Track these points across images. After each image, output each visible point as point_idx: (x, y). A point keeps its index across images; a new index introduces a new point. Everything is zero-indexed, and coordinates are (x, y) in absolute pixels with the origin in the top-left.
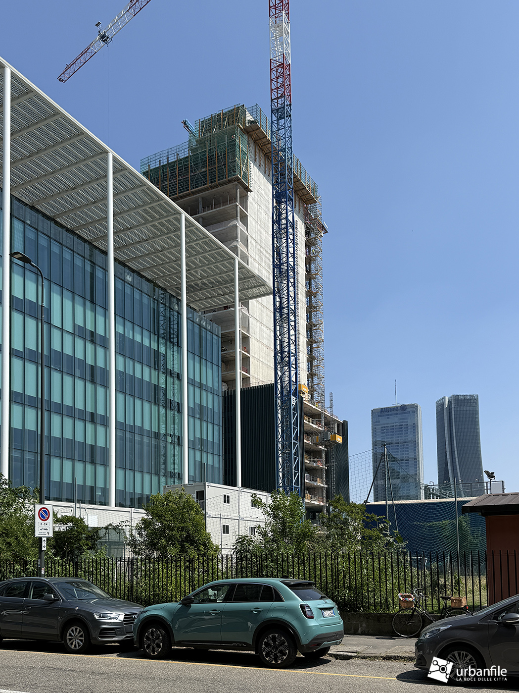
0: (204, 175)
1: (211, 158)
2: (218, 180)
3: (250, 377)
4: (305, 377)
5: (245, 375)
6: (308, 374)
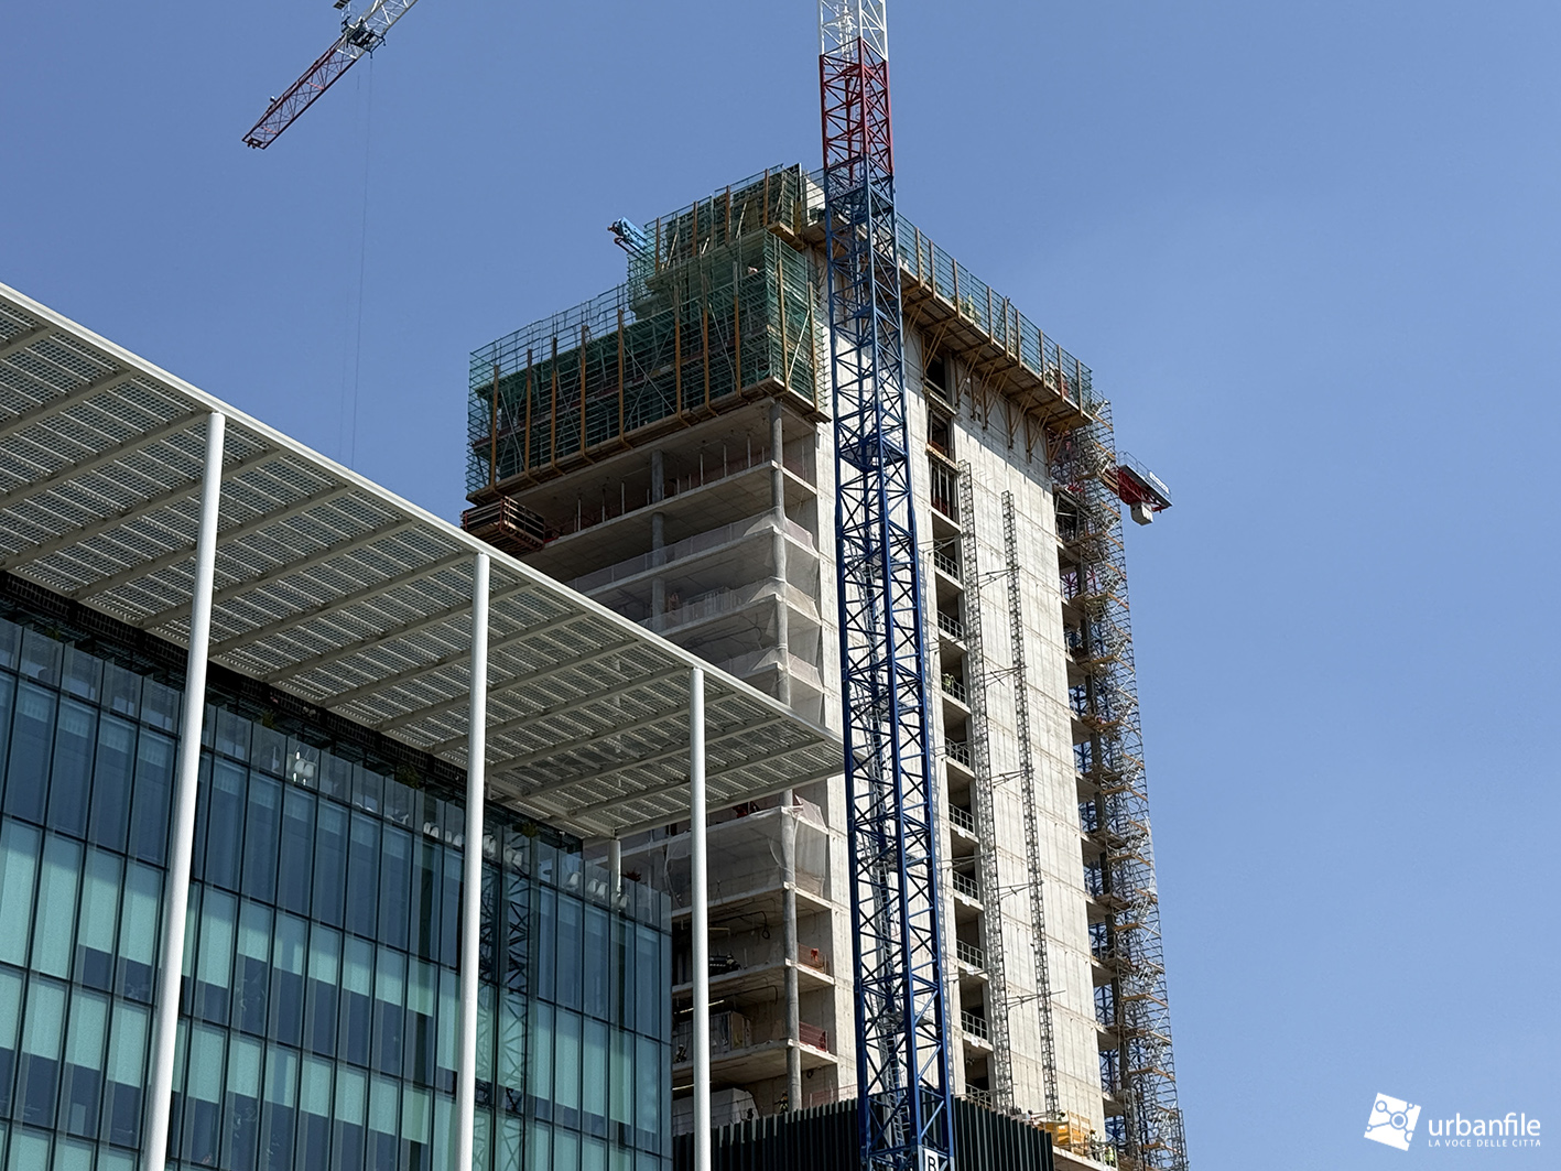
0: (668, 384)
1: (690, 333)
2: (713, 396)
3: (836, 1064)
4: (1088, 1045)
5: (816, 1059)
6: (1102, 1031)
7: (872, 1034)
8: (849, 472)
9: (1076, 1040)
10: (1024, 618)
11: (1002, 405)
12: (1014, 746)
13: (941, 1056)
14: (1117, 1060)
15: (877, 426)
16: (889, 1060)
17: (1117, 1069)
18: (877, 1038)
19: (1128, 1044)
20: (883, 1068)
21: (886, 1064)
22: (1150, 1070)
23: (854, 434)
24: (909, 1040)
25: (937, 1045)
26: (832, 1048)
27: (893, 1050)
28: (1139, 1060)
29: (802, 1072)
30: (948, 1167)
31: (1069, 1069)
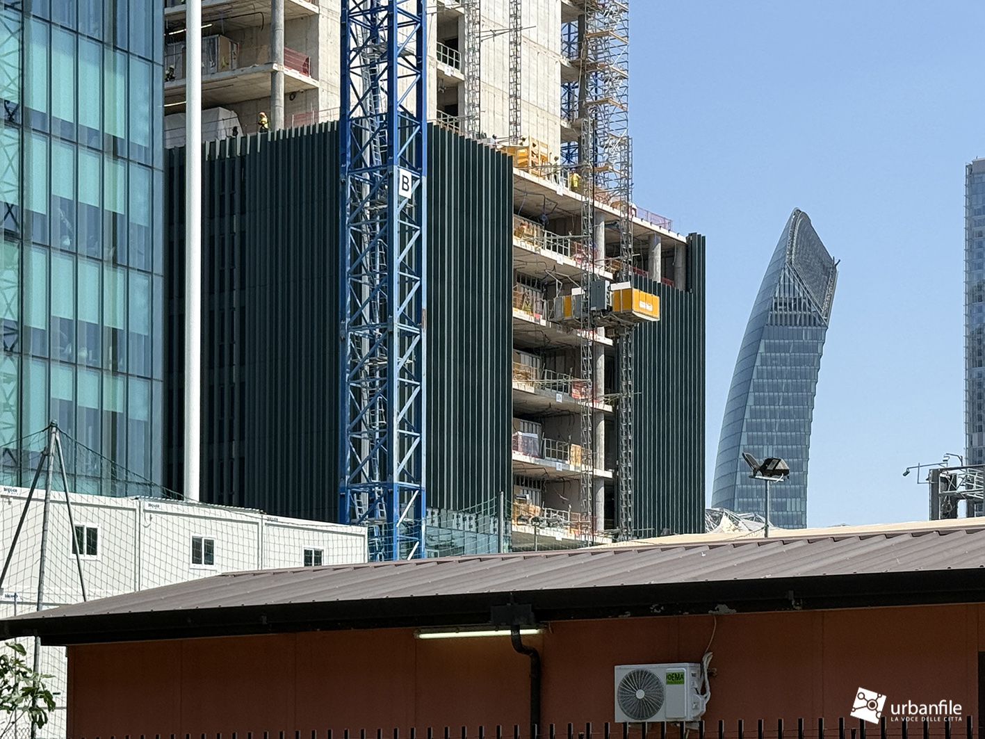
3: (318, 88)
4: (552, 77)
5: (299, 84)
6: (565, 64)
7: (356, 63)
9: (541, 72)
13: (420, 85)
14: (577, 91)
16: (370, 88)
17: (576, 99)
18: (361, 66)
19: (588, 76)
20: (365, 95)
21: (369, 91)
22: (606, 101)
24: (390, 69)
25: (417, 75)
26: (314, 74)
27: (375, 79)
28: (596, 92)
29: (285, 94)
30: (420, 186)
31: (533, 98)
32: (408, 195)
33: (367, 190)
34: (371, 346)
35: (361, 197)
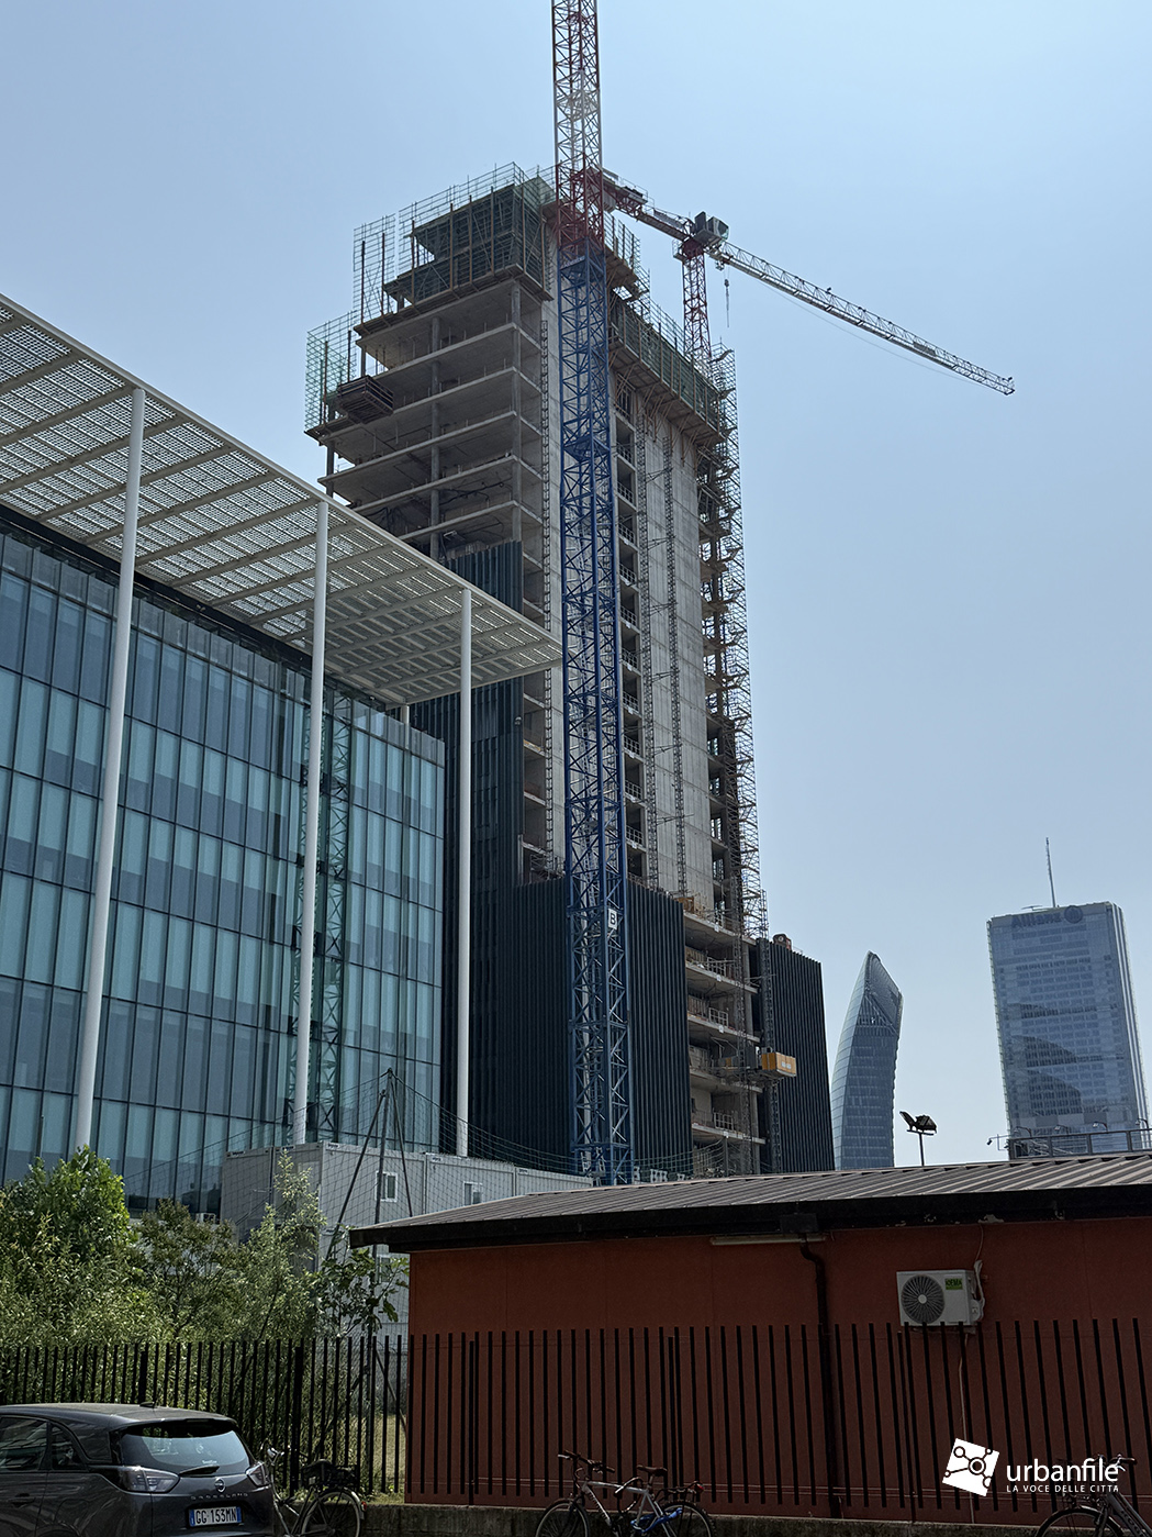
4: (705, 850)
6: (714, 842)
7: (576, 835)
8: (570, 461)
9: (698, 847)
10: (676, 571)
11: (666, 426)
12: (668, 657)
15: (589, 429)
16: (586, 852)
17: (722, 866)
18: (579, 838)
20: (583, 857)
21: (585, 854)
23: (574, 435)
24: (600, 838)
26: (547, 847)
27: (589, 846)
30: (623, 921)
31: (693, 865)
32: (615, 927)
33: (585, 924)
34: (590, 1038)
35: (581, 928)
